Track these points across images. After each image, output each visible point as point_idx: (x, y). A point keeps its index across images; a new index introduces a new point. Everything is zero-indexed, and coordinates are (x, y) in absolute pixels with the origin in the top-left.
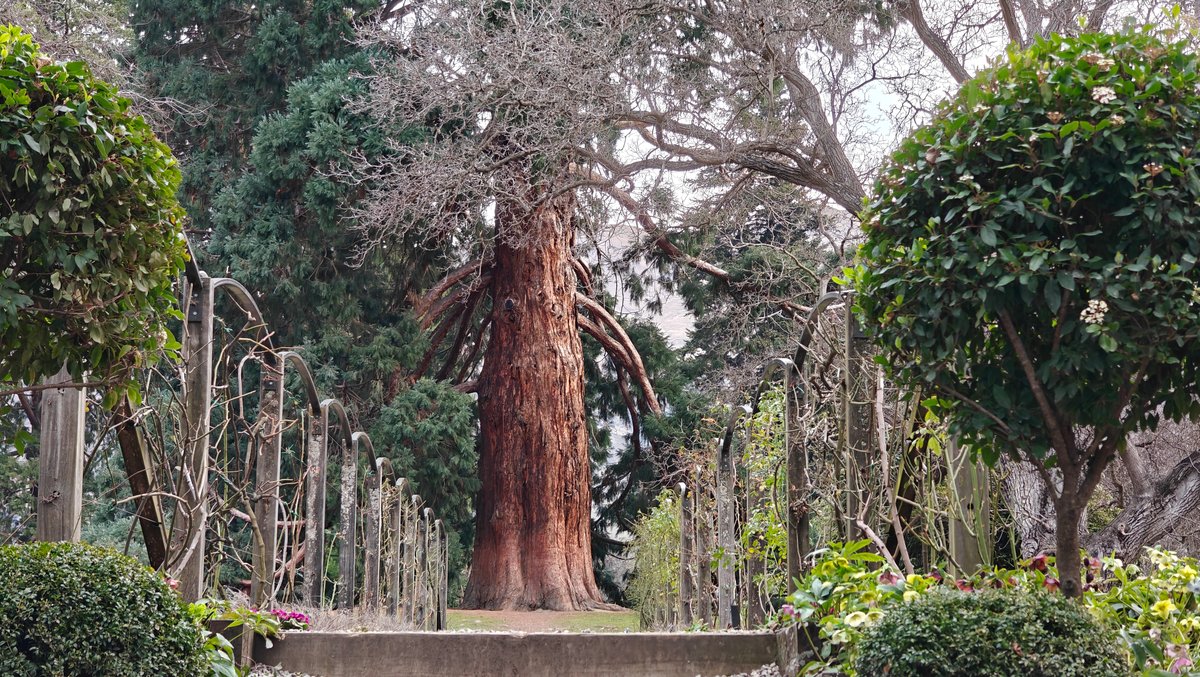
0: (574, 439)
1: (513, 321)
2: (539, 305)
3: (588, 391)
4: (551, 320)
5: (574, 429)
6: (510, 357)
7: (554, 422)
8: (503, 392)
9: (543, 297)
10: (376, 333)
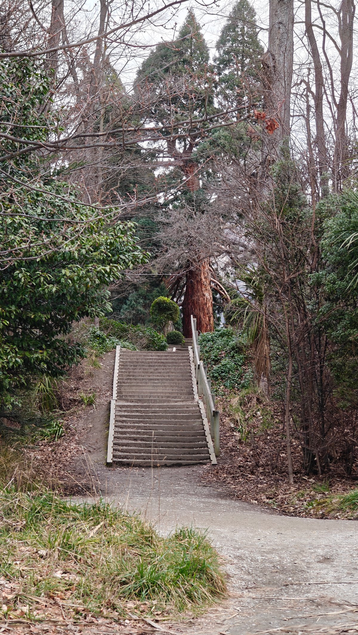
0: (210, 320)
1: (192, 286)
2: (200, 282)
3: (214, 305)
4: (203, 286)
5: (209, 317)
6: (192, 297)
7: (204, 315)
8: (189, 307)
9: (201, 279)
10: (154, 290)
